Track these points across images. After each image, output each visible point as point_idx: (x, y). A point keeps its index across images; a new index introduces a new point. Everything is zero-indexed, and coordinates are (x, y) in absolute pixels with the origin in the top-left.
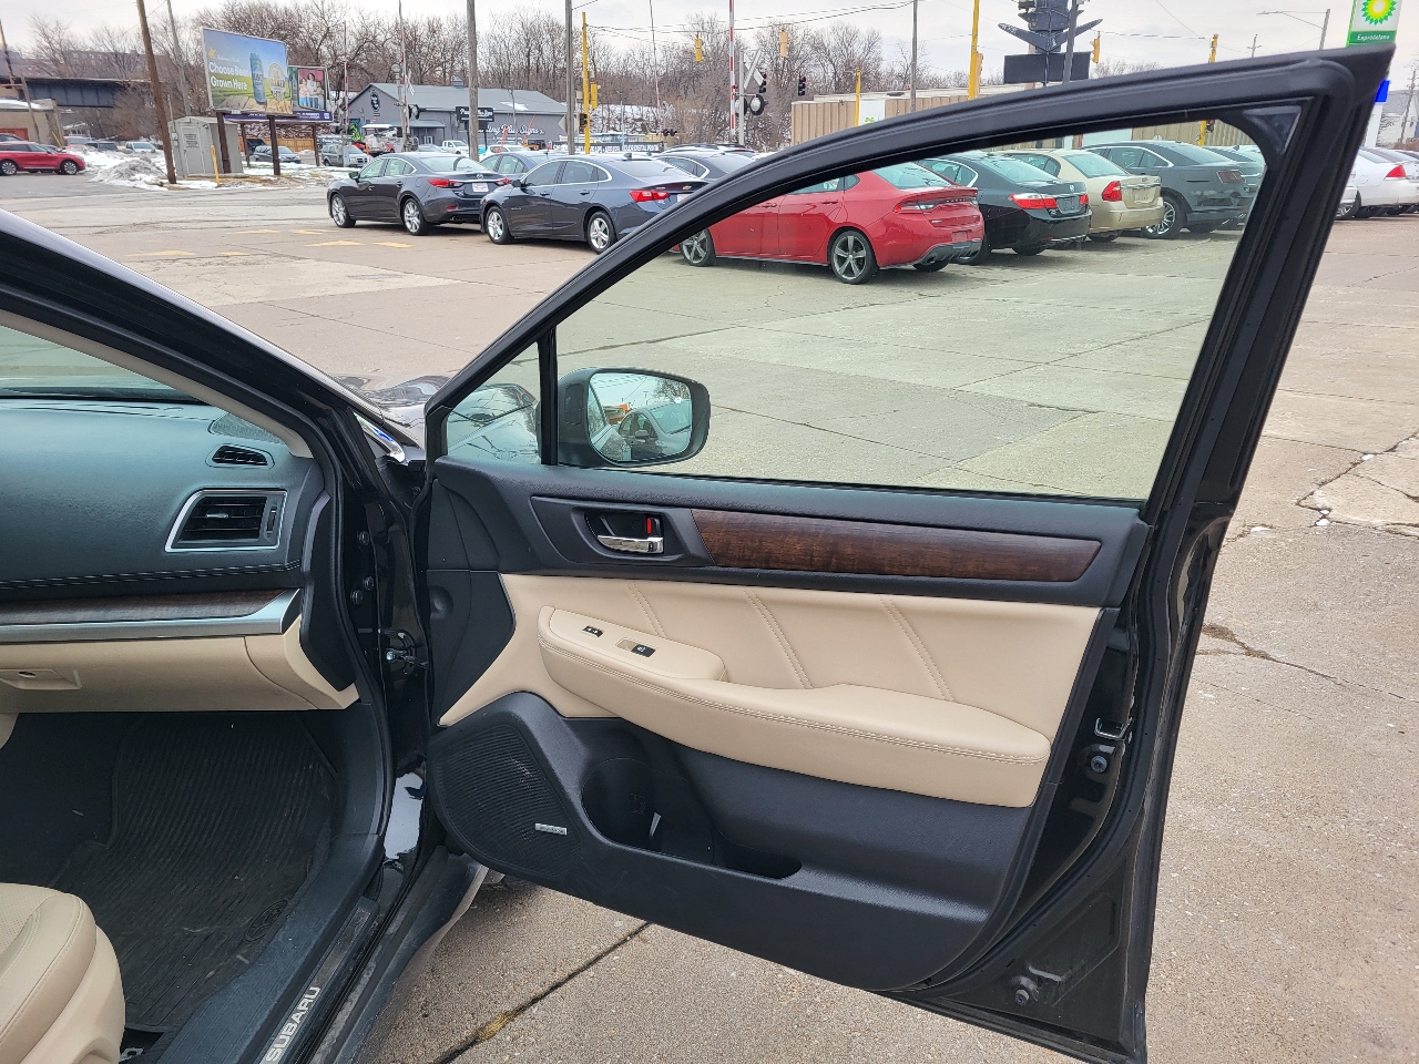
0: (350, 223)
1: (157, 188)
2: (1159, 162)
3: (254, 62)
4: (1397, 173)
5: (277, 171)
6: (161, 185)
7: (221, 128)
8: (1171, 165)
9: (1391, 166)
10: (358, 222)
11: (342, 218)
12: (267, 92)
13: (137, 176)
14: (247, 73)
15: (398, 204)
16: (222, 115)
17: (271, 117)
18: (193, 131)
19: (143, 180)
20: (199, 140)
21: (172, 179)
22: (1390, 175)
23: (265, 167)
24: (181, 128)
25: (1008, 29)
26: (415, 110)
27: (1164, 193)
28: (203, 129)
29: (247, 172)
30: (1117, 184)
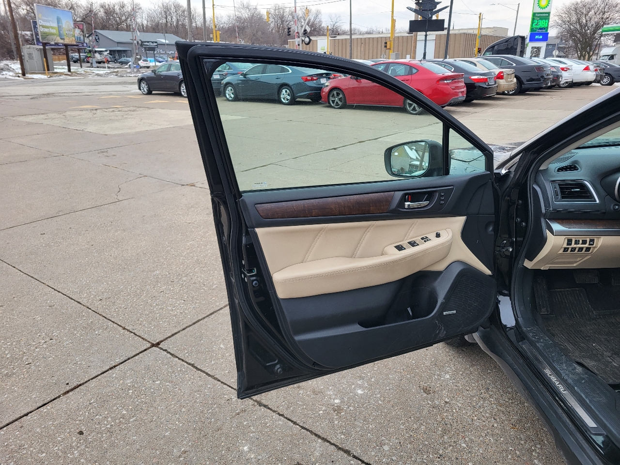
0: (149, 93)
1: (17, 78)
2: (509, 64)
3: (59, 20)
4: (587, 69)
5: (69, 70)
6: (19, 77)
7: (45, 50)
8: (514, 65)
9: (585, 66)
10: (153, 92)
11: (146, 90)
12: (65, 34)
13: (4, 73)
14: (55, 25)
15: (178, 83)
16: (44, 45)
17: (66, 46)
18: (31, 51)
19: (8, 75)
20: (34, 56)
21: (24, 74)
22: (584, 70)
23: (64, 69)
24: (26, 50)
25: (410, 9)
26: (140, 42)
28: (36, 51)
29: (56, 70)
30: (502, 72)
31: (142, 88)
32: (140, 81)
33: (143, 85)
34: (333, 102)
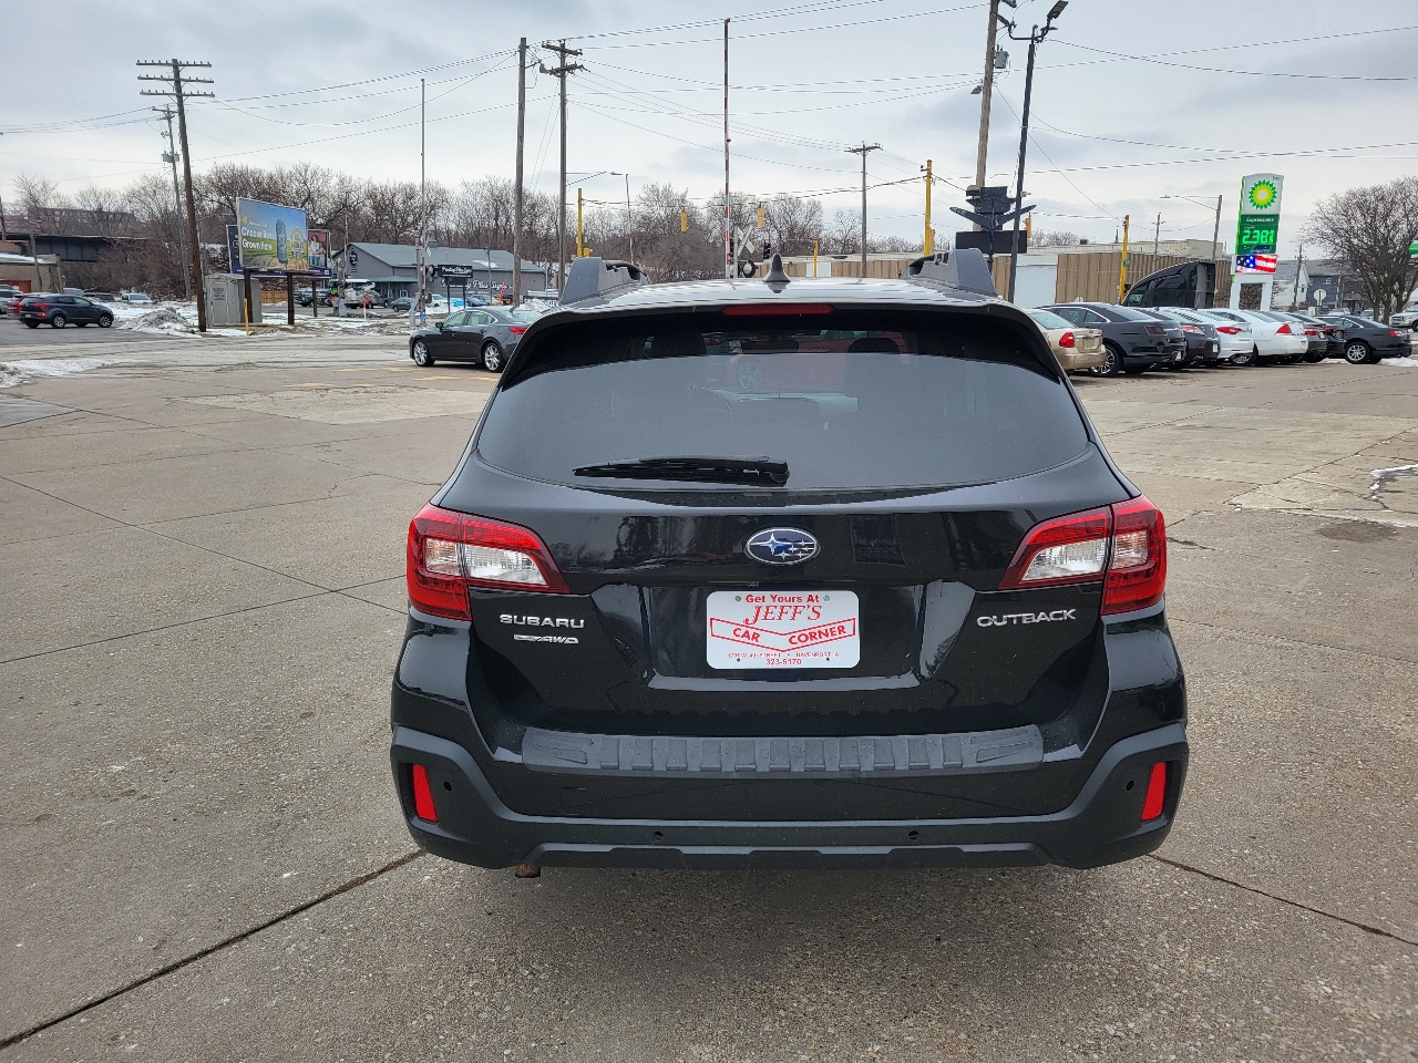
0: (429, 363)
1: (190, 335)
2: (1099, 319)
3: (279, 228)
4: (1285, 330)
5: (291, 321)
6: (193, 332)
7: (247, 282)
8: (1108, 321)
9: (1279, 325)
10: (437, 362)
11: (422, 358)
12: (289, 251)
13: (166, 325)
14: (272, 236)
15: (480, 347)
16: (248, 273)
17: (289, 274)
18: (222, 285)
19: (174, 328)
20: (226, 293)
21: (202, 328)
22: (1279, 331)
23: (281, 318)
24: (212, 281)
25: (958, 211)
27: (1106, 342)
28: (231, 285)
29: (264, 321)
30: (1071, 334)
31: (416, 355)
32: (414, 341)
33: (419, 349)
34: (745, 381)
